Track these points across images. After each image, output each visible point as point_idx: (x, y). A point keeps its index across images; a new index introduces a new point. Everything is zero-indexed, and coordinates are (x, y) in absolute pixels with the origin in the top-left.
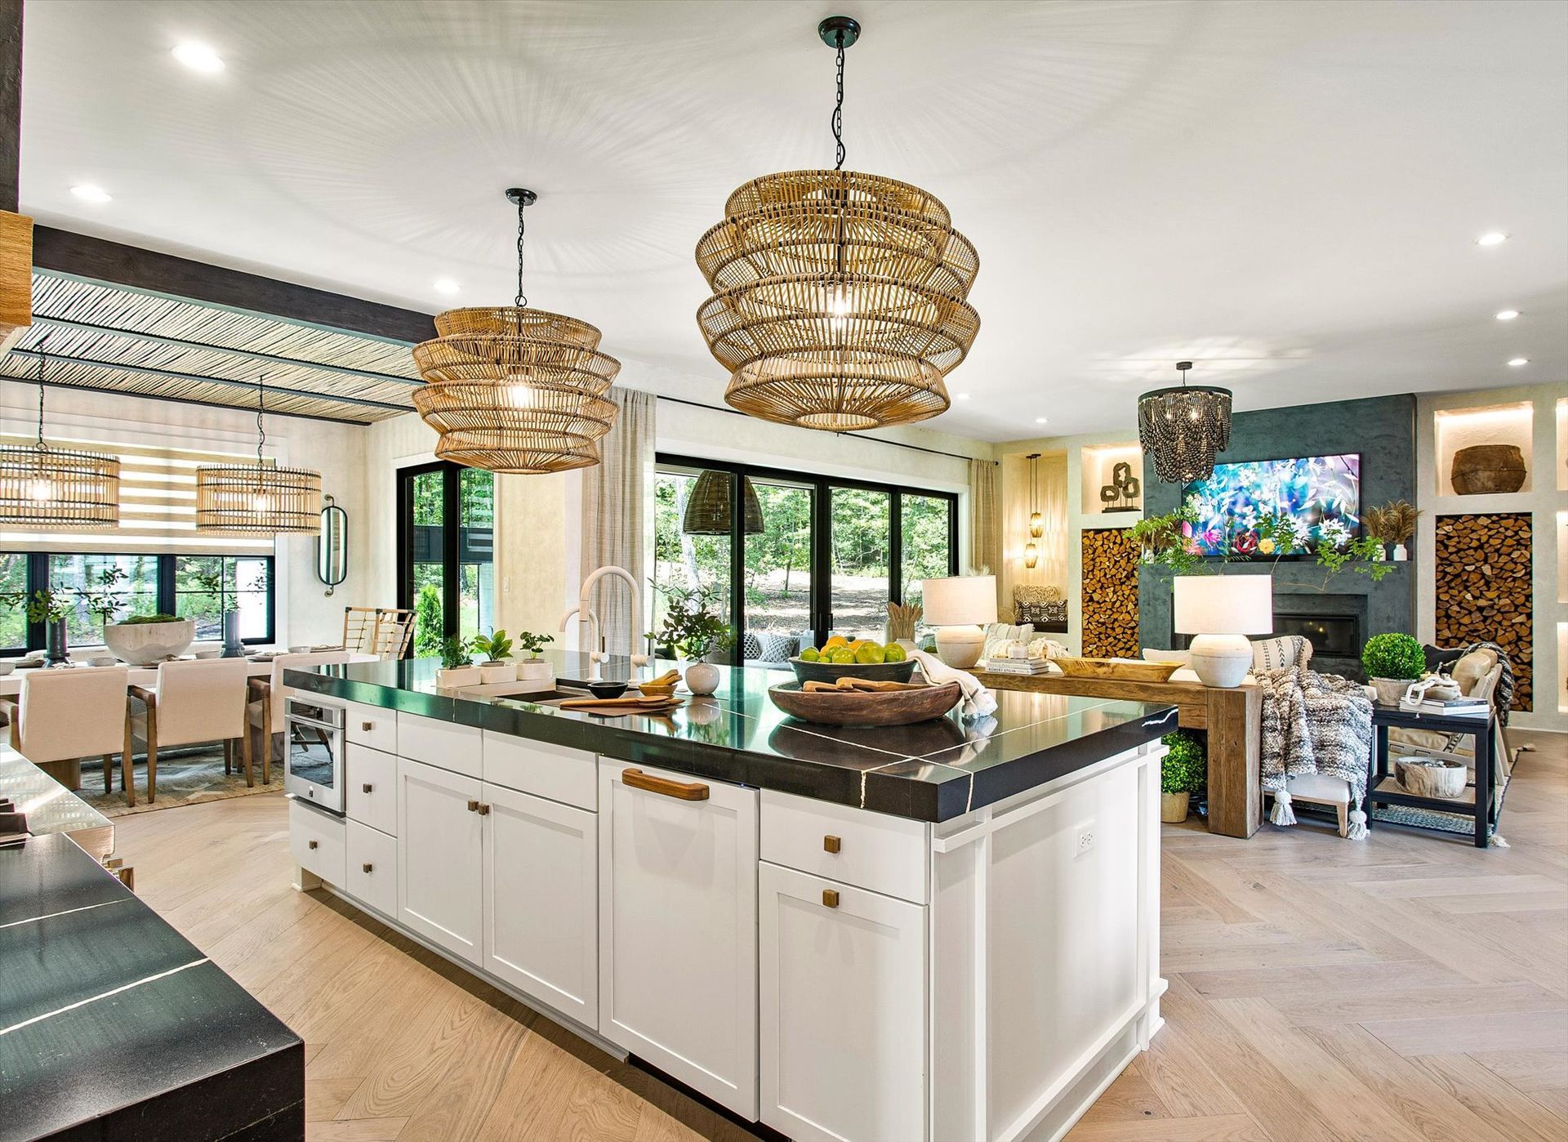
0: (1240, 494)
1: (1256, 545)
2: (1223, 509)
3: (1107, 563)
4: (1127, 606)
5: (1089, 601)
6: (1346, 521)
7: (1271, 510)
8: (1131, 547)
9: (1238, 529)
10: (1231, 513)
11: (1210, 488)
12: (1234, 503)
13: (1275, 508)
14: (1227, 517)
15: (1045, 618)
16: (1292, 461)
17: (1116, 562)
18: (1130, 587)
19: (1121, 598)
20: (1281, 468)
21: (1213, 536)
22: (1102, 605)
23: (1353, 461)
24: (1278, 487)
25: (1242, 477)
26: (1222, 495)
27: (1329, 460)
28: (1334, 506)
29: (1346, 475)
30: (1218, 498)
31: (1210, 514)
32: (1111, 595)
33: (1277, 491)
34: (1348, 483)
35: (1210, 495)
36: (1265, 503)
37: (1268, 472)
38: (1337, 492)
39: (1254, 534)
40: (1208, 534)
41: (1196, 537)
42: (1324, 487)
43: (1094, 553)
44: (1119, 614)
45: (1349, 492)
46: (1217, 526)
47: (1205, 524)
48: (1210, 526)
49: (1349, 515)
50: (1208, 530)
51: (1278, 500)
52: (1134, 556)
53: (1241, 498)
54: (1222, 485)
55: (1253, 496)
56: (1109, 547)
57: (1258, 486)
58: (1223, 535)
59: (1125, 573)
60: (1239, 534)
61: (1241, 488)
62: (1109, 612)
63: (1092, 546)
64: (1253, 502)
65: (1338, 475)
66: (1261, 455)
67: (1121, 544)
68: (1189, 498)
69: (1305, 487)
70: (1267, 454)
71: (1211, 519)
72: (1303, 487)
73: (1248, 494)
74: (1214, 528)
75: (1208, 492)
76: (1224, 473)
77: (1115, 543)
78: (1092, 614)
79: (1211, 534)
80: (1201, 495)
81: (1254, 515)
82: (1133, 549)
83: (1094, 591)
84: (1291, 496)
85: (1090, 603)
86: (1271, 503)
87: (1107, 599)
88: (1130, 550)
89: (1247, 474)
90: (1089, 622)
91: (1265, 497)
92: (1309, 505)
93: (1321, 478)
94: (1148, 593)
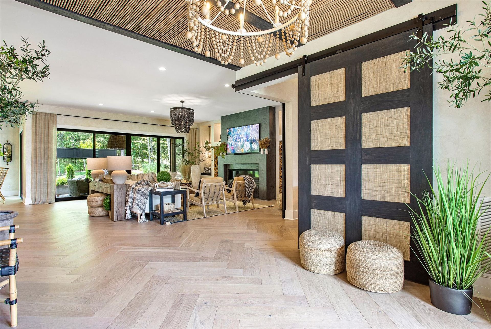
0: (238, 136)
1: (241, 150)
2: (235, 140)
5: (215, 166)
6: (257, 143)
7: (243, 140)
10: (236, 141)
11: (232, 134)
12: (236, 138)
14: (235, 142)
15: (209, 172)
16: (247, 126)
20: (245, 128)
23: (258, 125)
24: (244, 134)
25: (238, 131)
27: (253, 126)
28: (255, 139)
29: (257, 130)
30: (234, 137)
31: (232, 142)
34: (257, 133)
35: (232, 136)
36: (242, 138)
37: (242, 130)
38: (255, 135)
39: (240, 147)
40: (232, 147)
41: (230, 148)
42: (253, 133)
45: (257, 134)
47: (231, 144)
49: (257, 141)
51: (244, 137)
54: (234, 133)
55: (240, 136)
57: (241, 133)
58: (234, 147)
61: (238, 134)
64: (240, 138)
65: (255, 130)
66: (241, 125)
68: (228, 137)
69: (249, 133)
70: (243, 124)
74: (233, 145)
76: (235, 130)
78: (216, 170)
80: (230, 136)
81: (240, 142)
83: (216, 164)
84: (247, 136)
90: (215, 172)
91: (242, 136)
92: (250, 138)
93: (252, 131)
94: (220, 164)
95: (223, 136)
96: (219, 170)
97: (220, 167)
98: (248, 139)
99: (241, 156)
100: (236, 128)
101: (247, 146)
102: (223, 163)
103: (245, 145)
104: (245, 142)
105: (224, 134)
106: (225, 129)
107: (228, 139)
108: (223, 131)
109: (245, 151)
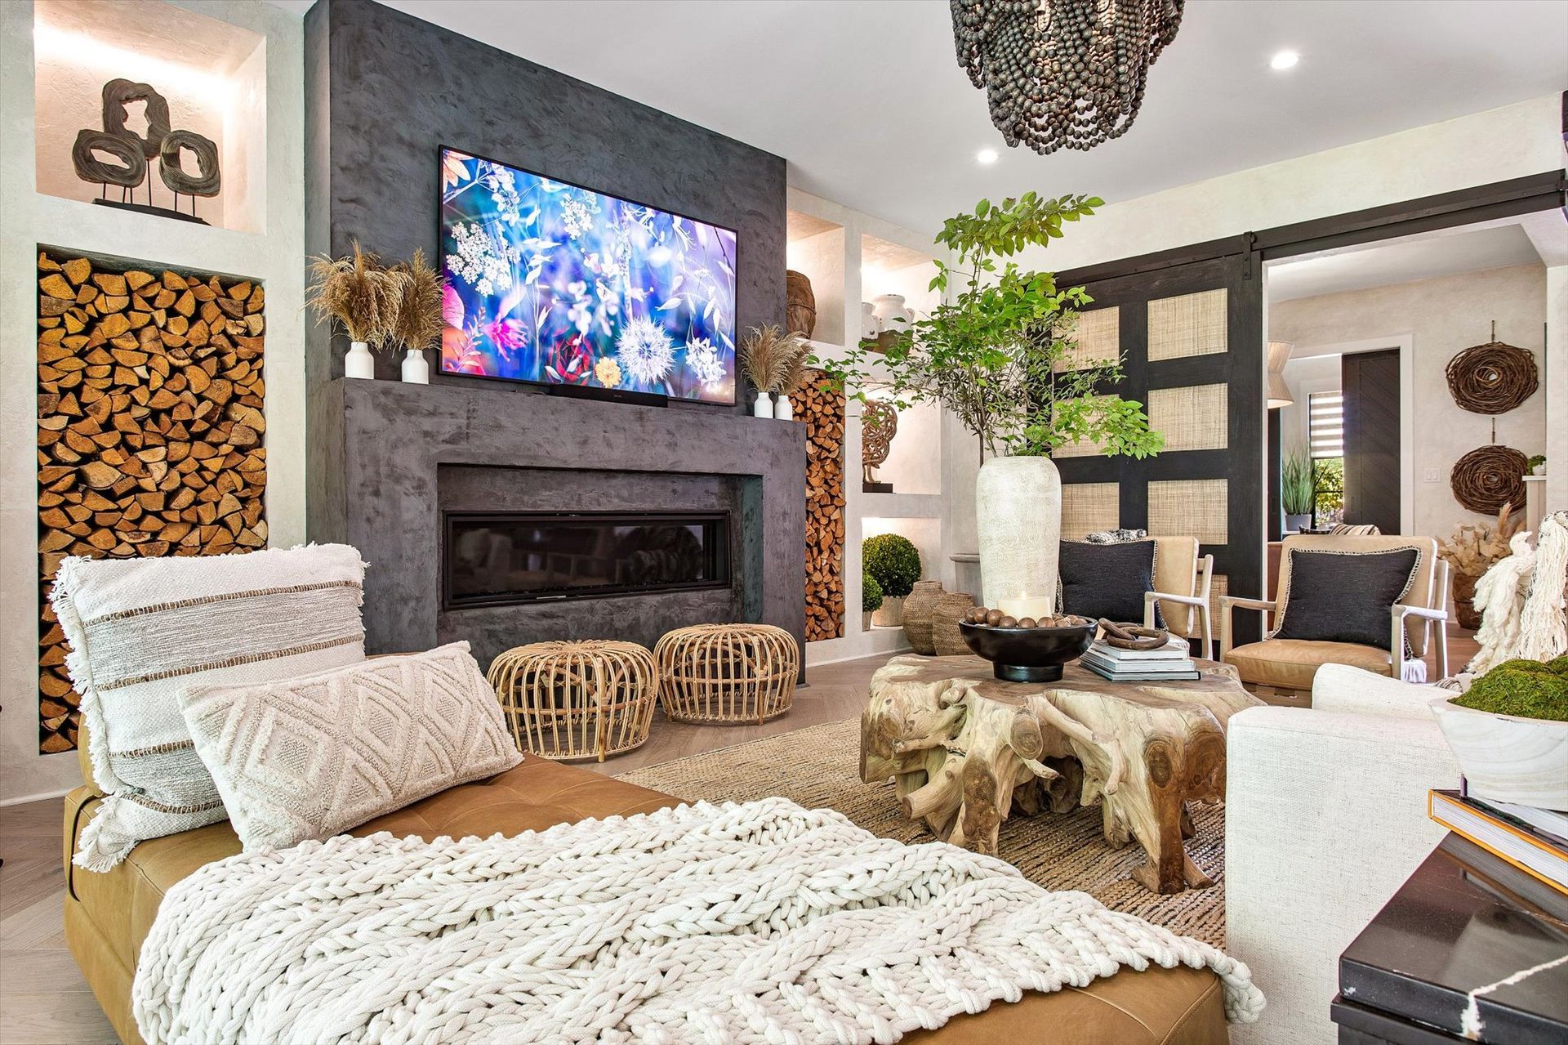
0: (563, 251)
1: (591, 368)
2: (532, 276)
3: (142, 372)
4: (217, 504)
5: (73, 488)
6: (720, 345)
7: (617, 300)
8: (224, 332)
9: (560, 328)
10: (545, 287)
11: (505, 217)
12: (553, 268)
13: (622, 299)
14: (538, 297)
16: (650, 213)
17: (175, 370)
18: (225, 449)
19: (194, 480)
20: (632, 219)
21: (510, 334)
22: (123, 503)
23: (730, 241)
24: (628, 257)
25: (568, 216)
26: (530, 242)
27: (700, 228)
29: (720, 263)
30: (520, 247)
31: (505, 282)
32: (159, 470)
33: (626, 265)
34: (725, 283)
35: (505, 235)
36: (605, 282)
37: (611, 220)
38: (711, 290)
39: (588, 345)
40: (500, 326)
41: (475, 331)
42: (693, 277)
43: (88, 330)
44: (183, 529)
45: (723, 293)
46: (519, 312)
47: (494, 303)
48: (505, 309)
49: (723, 336)
50: (499, 317)
51: (628, 285)
52: (239, 361)
53: (566, 257)
54: (530, 221)
55: (586, 262)
56: (152, 322)
57: (595, 244)
58: (530, 334)
59: (204, 409)
60: (560, 339)
61: (565, 239)
62: (151, 523)
63: (82, 307)
64: (587, 274)
65: (712, 261)
66: (597, 181)
67: (192, 320)
68: (459, 230)
69: (667, 267)
70: (605, 185)
71: (507, 292)
72: (665, 268)
73: (577, 256)
74: (510, 315)
75: (501, 229)
76: (534, 192)
77: (172, 312)
78: (82, 529)
79: (506, 329)
80: (485, 231)
81: (586, 304)
82: (233, 342)
84: (647, 280)
85: (75, 497)
86: (617, 287)
87: (147, 483)
88: (223, 342)
89: (577, 212)
91: (610, 268)
92: (671, 303)
93: (690, 259)
94: (376, 460)
95: (369, 198)
96: (368, 520)
97: (382, 489)
98: (654, 301)
99: (635, 413)
100: (545, 181)
101: (646, 350)
102: (434, 451)
103: (629, 341)
104: (634, 315)
105: (389, 185)
106: (401, 140)
107: (443, 244)
108: (370, 144)
109: (627, 382)
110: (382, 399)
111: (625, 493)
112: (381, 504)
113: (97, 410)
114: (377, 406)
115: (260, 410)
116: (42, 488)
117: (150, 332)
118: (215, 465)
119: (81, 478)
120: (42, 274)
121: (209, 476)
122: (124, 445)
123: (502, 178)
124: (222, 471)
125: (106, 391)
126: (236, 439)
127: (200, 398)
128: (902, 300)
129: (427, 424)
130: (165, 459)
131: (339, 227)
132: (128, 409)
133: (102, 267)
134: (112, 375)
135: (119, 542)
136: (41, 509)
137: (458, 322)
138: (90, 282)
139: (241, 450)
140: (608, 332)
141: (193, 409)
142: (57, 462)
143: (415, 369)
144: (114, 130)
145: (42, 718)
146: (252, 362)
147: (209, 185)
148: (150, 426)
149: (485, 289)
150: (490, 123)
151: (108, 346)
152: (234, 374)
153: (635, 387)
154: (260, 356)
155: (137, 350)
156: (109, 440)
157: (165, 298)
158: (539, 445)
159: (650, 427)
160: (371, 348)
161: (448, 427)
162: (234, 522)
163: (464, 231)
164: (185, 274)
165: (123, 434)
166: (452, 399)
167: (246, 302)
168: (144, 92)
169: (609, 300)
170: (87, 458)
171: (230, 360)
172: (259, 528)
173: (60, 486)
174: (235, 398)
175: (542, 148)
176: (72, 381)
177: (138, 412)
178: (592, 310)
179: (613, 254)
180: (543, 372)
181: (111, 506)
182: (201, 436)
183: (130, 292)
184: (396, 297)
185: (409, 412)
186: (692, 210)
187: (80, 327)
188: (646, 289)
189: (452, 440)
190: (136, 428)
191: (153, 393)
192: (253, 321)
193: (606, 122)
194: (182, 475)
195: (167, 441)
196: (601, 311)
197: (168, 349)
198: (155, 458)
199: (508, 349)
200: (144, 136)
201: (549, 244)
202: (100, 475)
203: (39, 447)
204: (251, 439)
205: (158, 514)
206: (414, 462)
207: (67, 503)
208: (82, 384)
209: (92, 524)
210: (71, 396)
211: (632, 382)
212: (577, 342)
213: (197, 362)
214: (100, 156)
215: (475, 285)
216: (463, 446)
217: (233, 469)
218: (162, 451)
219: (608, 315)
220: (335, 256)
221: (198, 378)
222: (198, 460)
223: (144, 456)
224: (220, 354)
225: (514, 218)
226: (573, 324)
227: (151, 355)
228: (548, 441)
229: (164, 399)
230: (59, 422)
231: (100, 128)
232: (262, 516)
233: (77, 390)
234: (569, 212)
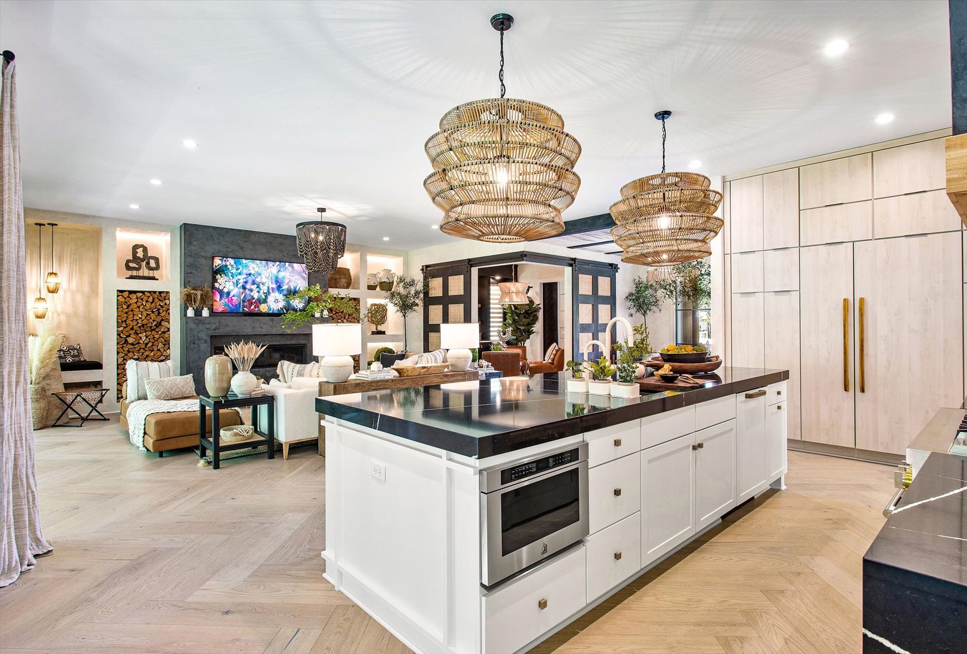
0: (249, 277)
1: (258, 307)
2: (240, 285)
3: (140, 316)
4: (158, 346)
5: (124, 343)
6: (302, 297)
7: (267, 288)
8: (160, 305)
9: (249, 298)
10: (244, 287)
11: (231, 271)
12: (246, 282)
13: (268, 288)
14: (242, 290)
15: (69, 359)
16: (278, 263)
17: (147, 315)
18: (160, 332)
19: (151, 340)
20: (272, 266)
21: (233, 301)
22: (136, 346)
23: (306, 267)
24: (270, 276)
25: (251, 268)
26: (239, 277)
27: (295, 265)
28: (297, 289)
29: (302, 274)
30: (236, 278)
31: (232, 288)
32: (144, 338)
33: (270, 278)
34: (304, 279)
35: (231, 276)
36: (263, 284)
37: (265, 267)
38: (299, 281)
39: (257, 301)
40: (230, 299)
41: (223, 301)
42: (293, 279)
43: (127, 308)
45: (304, 282)
46: (236, 295)
47: (228, 293)
48: (232, 294)
49: (303, 294)
50: (230, 297)
51: (270, 283)
52: (163, 311)
53: (250, 279)
54: (239, 271)
55: (257, 279)
56: (142, 304)
57: (260, 274)
58: (239, 300)
59: (155, 323)
60: (248, 300)
61: (250, 274)
62: (142, 351)
63: (126, 303)
64: (257, 283)
65: (299, 274)
66: (260, 257)
67: (152, 303)
68: (218, 276)
69: (284, 277)
70: (264, 257)
71: (232, 290)
72: (283, 278)
73: (254, 278)
74: (233, 296)
75: (230, 274)
76: (240, 264)
77: (147, 301)
78: (126, 352)
79: (232, 300)
80: (226, 276)
81: (257, 291)
82: (162, 307)
83: (129, 336)
84: (277, 282)
85: (125, 345)
86: (267, 285)
87: (141, 342)
88: (160, 307)
89: (254, 266)
90: (124, 359)
91: (264, 280)
92: (285, 287)
93: (291, 274)
94: (194, 336)
95: (194, 271)
96: (192, 350)
97: (196, 342)
98: (279, 287)
99: (270, 319)
100: (244, 260)
101: (276, 301)
102: (209, 333)
103: (271, 299)
104: (272, 292)
105: (199, 268)
106: (203, 256)
107: (215, 280)
108: (194, 258)
109: (270, 310)
110: (196, 321)
111: (270, 340)
112: (195, 346)
113: (130, 325)
114: (194, 323)
115: (169, 323)
116: (118, 344)
117: (142, 307)
118: (157, 336)
119: (126, 341)
120: (118, 296)
121: (156, 339)
122: (136, 333)
123: (231, 261)
124: (159, 338)
125: (132, 321)
126: (162, 330)
127: (154, 321)
128: (390, 271)
129: (208, 326)
130: (145, 336)
131: (186, 280)
132: (137, 325)
133: (131, 292)
134: (133, 317)
135: (135, 355)
136: (117, 348)
137: (218, 300)
138: (128, 297)
139: (164, 332)
140: (264, 297)
141: (152, 323)
142: (121, 337)
143: (205, 313)
144: (135, 258)
145: (118, 394)
146: (166, 311)
147: (157, 268)
148: (142, 328)
149: (226, 290)
150: (228, 247)
151: (132, 311)
152: (162, 315)
153: (273, 311)
154: (169, 309)
155: (139, 311)
156: (132, 332)
157: (145, 298)
158: (240, 329)
159: (275, 322)
160: (193, 308)
161: (213, 327)
162: (162, 350)
163: (220, 277)
164: (150, 292)
165: (136, 330)
166: (216, 320)
167: (165, 297)
168: (142, 246)
169: (264, 289)
170: (128, 336)
171: (161, 311)
172: (168, 351)
173: (121, 343)
174: (162, 320)
175: (244, 251)
176: (125, 319)
177: (139, 325)
178: (258, 292)
179: (265, 276)
180: (243, 310)
181: (133, 347)
182: (154, 330)
183: (137, 298)
184: (199, 297)
185: (203, 324)
186: (293, 260)
187: (126, 307)
188: (276, 284)
189: (215, 330)
190: (139, 329)
191: (142, 321)
192: (167, 302)
193: (264, 241)
194: (149, 339)
195: (146, 331)
196: (262, 292)
197: (146, 310)
198: (143, 335)
199: (232, 305)
200: (142, 257)
201: (245, 276)
202: (130, 340)
203: (117, 335)
204: (166, 330)
205: (144, 349)
206: (204, 336)
207: (123, 347)
208: (127, 319)
209: (129, 351)
210: (124, 323)
211: (272, 310)
212: (254, 301)
213: (153, 312)
214: (131, 265)
215: (223, 289)
216: (217, 331)
217: (162, 337)
218: (145, 334)
219: (264, 292)
220: (185, 287)
221: (153, 316)
222: (153, 335)
223: (140, 335)
224: (159, 310)
225: (234, 271)
226: (253, 296)
227: (142, 312)
228: (243, 328)
229: (145, 322)
230: (122, 329)
231: (131, 258)
232: (169, 348)
233: (125, 321)
234: (251, 267)
